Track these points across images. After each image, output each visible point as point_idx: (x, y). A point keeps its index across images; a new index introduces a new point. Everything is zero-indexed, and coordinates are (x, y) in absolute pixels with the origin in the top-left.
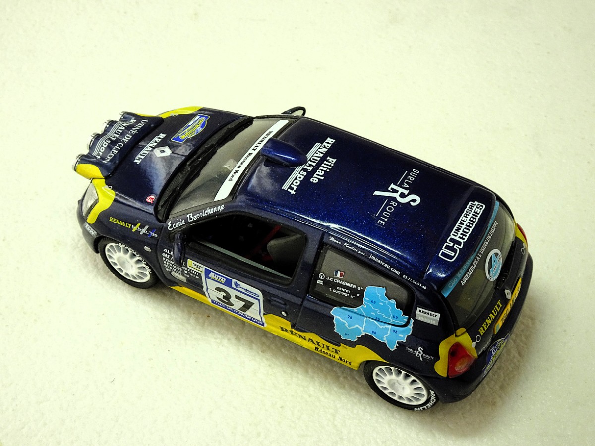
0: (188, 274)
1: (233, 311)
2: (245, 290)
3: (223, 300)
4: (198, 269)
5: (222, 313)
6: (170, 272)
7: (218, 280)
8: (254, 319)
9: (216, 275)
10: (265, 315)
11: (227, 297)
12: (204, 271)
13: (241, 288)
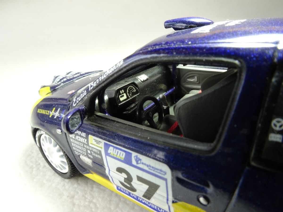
0: (91, 154)
1: (137, 198)
2: (148, 166)
3: (126, 184)
4: (98, 145)
5: (125, 201)
6: (79, 156)
7: (117, 157)
8: (160, 209)
9: (115, 149)
10: (175, 205)
11: (129, 179)
12: (103, 146)
13: (143, 163)
